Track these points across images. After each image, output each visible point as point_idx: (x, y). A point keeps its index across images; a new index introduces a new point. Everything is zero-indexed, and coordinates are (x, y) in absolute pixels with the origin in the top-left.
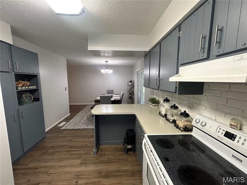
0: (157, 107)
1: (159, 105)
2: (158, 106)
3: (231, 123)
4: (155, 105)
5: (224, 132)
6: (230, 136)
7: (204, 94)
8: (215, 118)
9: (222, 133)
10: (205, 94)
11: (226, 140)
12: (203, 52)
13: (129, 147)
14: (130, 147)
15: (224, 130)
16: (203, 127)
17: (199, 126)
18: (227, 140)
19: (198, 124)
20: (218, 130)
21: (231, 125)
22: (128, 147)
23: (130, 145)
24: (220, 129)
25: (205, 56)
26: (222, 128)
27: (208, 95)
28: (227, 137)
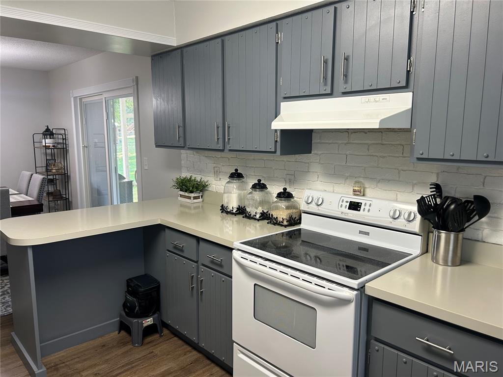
0: (201, 200)
1: (206, 193)
2: (203, 197)
3: (355, 188)
4: (196, 195)
5: (348, 204)
6: (354, 206)
7: (312, 152)
8: (332, 189)
9: (346, 207)
10: (316, 152)
11: (351, 214)
12: (326, 84)
13: (149, 321)
14: (150, 323)
15: (347, 202)
16: (320, 208)
17: (313, 208)
18: (353, 214)
19: (311, 205)
20: (341, 203)
21: (354, 191)
22: (145, 325)
23: (148, 316)
24: (343, 201)
25: (329, 91)
26: (346, 199)
27: (320, 152)
28: (353, 210)
